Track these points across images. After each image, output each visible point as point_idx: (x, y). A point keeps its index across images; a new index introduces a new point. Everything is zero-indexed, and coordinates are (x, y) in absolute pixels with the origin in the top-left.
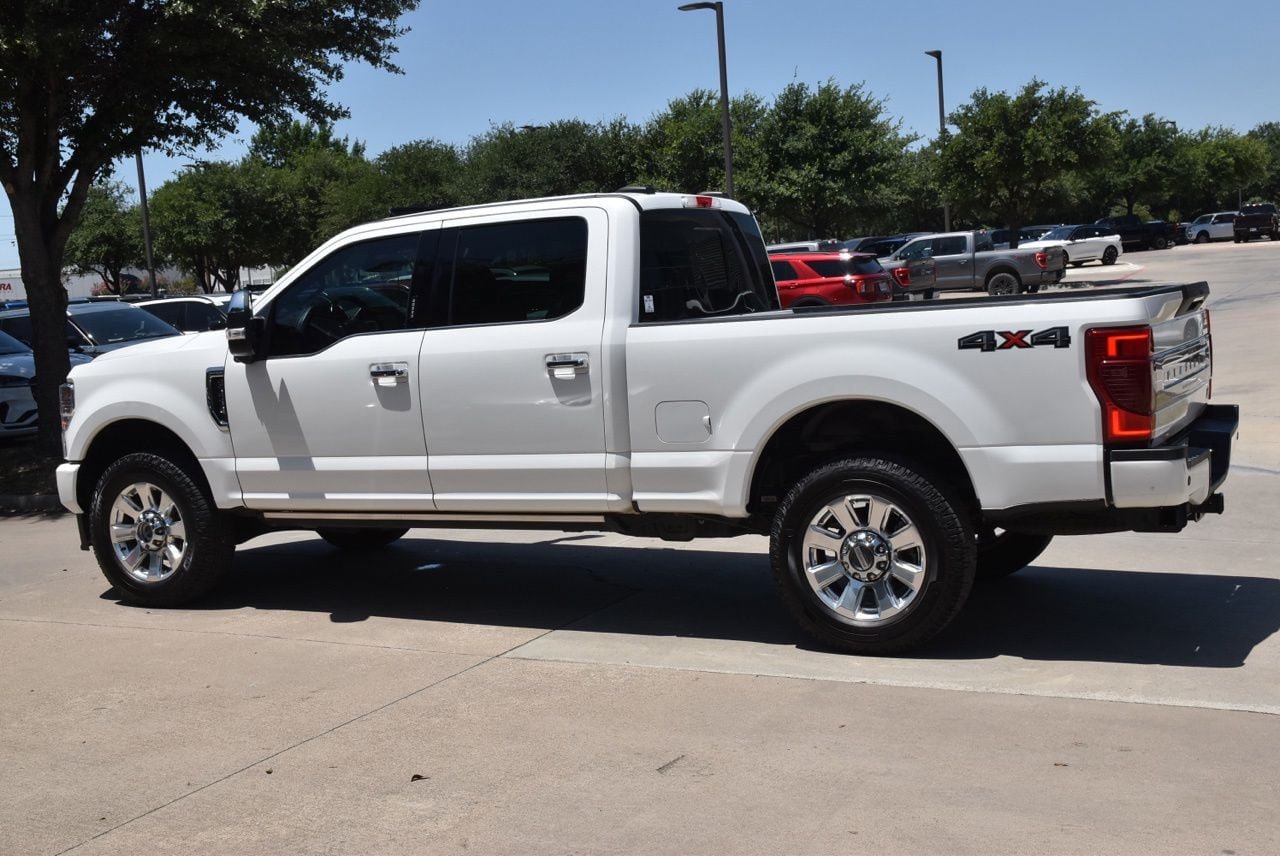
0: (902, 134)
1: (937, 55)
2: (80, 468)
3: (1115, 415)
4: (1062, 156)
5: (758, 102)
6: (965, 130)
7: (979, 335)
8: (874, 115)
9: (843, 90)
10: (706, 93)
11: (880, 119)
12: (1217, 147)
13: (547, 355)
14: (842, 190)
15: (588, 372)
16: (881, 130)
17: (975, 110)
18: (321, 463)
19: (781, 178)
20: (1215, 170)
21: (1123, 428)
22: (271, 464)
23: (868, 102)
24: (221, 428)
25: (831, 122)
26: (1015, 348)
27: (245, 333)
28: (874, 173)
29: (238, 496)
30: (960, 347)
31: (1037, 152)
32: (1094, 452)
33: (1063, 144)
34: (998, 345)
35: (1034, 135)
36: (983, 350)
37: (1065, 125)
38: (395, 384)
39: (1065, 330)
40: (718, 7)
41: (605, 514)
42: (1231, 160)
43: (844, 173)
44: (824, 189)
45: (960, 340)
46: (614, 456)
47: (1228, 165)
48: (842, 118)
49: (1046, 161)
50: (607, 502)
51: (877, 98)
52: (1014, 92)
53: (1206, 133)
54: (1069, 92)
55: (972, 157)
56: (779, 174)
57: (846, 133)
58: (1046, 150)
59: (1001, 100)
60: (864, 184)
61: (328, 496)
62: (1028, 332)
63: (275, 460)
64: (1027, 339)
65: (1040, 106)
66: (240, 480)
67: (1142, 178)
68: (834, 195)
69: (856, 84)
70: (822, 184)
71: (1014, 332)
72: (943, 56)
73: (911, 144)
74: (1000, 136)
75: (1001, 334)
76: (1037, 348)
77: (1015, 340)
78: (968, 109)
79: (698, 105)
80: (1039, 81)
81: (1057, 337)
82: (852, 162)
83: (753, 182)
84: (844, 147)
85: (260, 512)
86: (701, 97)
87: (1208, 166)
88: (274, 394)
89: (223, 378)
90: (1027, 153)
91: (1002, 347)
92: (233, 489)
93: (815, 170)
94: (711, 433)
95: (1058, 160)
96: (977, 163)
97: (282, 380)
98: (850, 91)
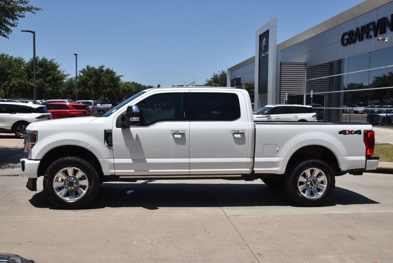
0: (65, 73)
1: (76, 55)
2: (40, 162)
3: (368, 150)
4: (110, 84)
5: (23, 59)
6: (84, 75)
7: (343, 131)
8: (57, 67)
9: (49, 60)
10: (6, 54)
11: (59, 69)
12: (125, 86)
13: (232, 131)
14: (49, 86)
15: (245, 136)
16: (59, 72)
17: (86, 70)
18: (149, 160)
19: (31, 81)
20: (124, 91)
21: (369, 153)
22: (130, 161)
23: (56, 64)
24: (110, 149)
25: (46, 68)
26: (350, 134)
27: (139, 119)
28: (59, 83)
29: (114, 171)
30: (339, 134)
31: (104, 83)
32: (364, 158)
33: (110, 81)
34: (347, 133)
35: (103, 78)
36: (344, 134)
37: (110, 77)
38: (181, 137)
39: (360, 131)
40: (34, 33)
41: (241, 174)
42: (127, 89)
43: (50, 82)
44: (44, 85)
45: (339, 132)
46: (250, 158)
47: (127, 90)
48: (49, 67)
49: (106, 85)
50: (246, 171)
51: (59, 64)
52: (97, 67)
53: (122, 82)
54: (111, 69)
55: (87, 82)
56: (31, 80)
57: (51, 71)
58: (106, 82)
59: (93, 68)
60: (55, 85)
61: (150, 171)
62: (353, 131)
63: (131, 159)
64: (353, 132)
65: (103, 72)
66: (114, 166)
67: (109, 91)
68: (47, 88)
69: (53, 59)
70: (44, 84)
71: (350, 131)
72: (77, 56)
73: (67, 76)
74: (95, 78)
75: (348, 131)
76: (355, 134)
77: (350, 132)
78: (84, 70)
79: (3, 57)
80: (103, 66)
81: (359, 132)
82: (52, 79)
83: (23, 81)
84: (50, 75)
85: (119, 176)
86: (4, 55)
87: (123, 90)
88: (134, 139)
89: (112, 133)
90: (101, 83)
91: (348, 134)
92: (112, 169)
93: (42, 80)
94: (278, 152)
95: (109, 85)
96: (89, 83)
97: (137, 134)
98: (51, 61)
